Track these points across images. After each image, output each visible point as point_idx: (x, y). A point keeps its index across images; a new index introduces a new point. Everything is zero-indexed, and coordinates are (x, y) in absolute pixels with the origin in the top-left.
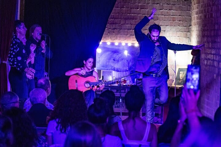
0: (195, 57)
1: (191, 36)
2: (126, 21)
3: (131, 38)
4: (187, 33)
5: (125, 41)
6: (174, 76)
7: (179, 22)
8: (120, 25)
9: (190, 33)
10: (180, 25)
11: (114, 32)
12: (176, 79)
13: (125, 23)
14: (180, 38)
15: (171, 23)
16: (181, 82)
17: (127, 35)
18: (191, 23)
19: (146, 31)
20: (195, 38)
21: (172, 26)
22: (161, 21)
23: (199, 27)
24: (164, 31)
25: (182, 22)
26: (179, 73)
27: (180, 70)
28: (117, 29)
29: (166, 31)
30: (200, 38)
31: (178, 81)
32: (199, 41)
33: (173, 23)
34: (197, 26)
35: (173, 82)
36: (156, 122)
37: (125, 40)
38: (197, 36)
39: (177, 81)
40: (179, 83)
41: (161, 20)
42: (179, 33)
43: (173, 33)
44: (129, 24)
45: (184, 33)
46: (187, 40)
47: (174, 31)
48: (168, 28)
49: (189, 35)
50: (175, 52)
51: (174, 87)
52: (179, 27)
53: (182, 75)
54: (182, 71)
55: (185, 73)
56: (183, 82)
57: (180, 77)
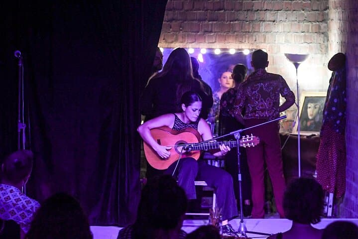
0: (336, 74)
1: (328, 30)
2: (195, 3)
3: (207, 38)
4: (321, 23)
5: (193, 44)
6: (296, 112)
7: (303, 2)
8: (183, 11)
9: (327, 23)
10: (305, 8)
11: (171, 28)
12: (300, 120)
13: (193, 7)
14: (306, 34)
15: (286, 3)
16: (311, 124)
17: (198, 32)
18: (327, 3)
19: (236, 22)
20: (337, 35)
21: (290, 10)
23: (342, 12)
24: (274, 22)
25: (309, 2)
26: (305, 108)
27: (308, 100)
28: (177, 20)
29: (278, 21)
30: (346, 36)
31: (305, 122)
32: (345, 42)
33: (291, 4)
34: (340, 10)
35: (294, 126)
37: (193, 42)
38: (339, 32)
42: (303, 25)
43: (291, 25)
44: (200, 10)
45: (314, 23)
46: (321, 39)
47: (293, 21)
48: (280, 15)
49: (325, 27)
50: (297, 65)
51: (297, 135)
52: (303, 12)
53: (311, 111)
54: (312, 103)
55: (318, 106)
56: (314, 126)
57: (309, 115)
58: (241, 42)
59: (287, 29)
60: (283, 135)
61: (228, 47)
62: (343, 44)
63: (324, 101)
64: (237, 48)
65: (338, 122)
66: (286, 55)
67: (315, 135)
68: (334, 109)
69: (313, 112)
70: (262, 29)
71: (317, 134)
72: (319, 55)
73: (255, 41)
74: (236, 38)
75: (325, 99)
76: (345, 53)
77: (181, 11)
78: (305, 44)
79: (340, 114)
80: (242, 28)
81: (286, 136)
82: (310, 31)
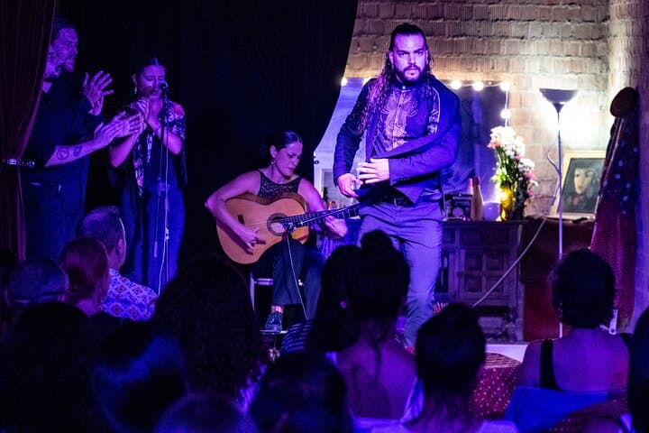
0: (623, 120)
1: (608, 53)
2: (398, 7)
4: (597, 42)
6: (555, 183)
7: (570, 8)
8: (379, 19)
9: (606, 42)
10: (571, 18)
11: (359, 45)
13: (395, 13)
14: (574, 59)
15: (541, 9)
16: (580, 202)
18: (607, 10)
19: (463, 38)
20: (623, 60)
21: (548, 21)
22: (511, 6)
23: (633, 23)
24: (522, 38)
25: (579, 8)
26: (571, 175)
27: (575, 163)
28: (369, 34)
29: (529, 37)
30: (639, 59)
31: (570, 199)
32: (636, 70)
33: (550, 11)
34: (628, 20)
35: (552, 204)
36: (500, 333)
38: (627, 54)
39: (565, 200)
40: (572, 204)
41: (510, 3)
42: (569, 44)
43: (550, 45)
44: (406, 18)
45: (586, 42)
46: (596, 67)
47: (553, 38)
48: (533, 29)
49: (603, 48)
50: (558, 107)
51: (558, 219)
52: (569, 23)
53: (580, 182)
54: (582, 168)
55: (590, 173)
56: (584, 204)
57: (576, 186)
58: (470, 70)
59: (543, 51)
60: (536, 218)
61: (448, 78)
62: (633, 73)
63: (601, 166)
64: (464, 80)
65: (625, 198)
66: (542, 90)
67: (586, 219)
68: (618, 177)
69: (583, 183)
70: (504, 49)
71: (591, 217)
72: (594, 93)
73: (493, 68)
74: (462, 63)
75: (603, 162)
76: (637, 88)
77: (375, 20)
78: (572, 76)
79: (628, 186)
80: (471, 48)
81: (540, 220)
82: (580, 54)
